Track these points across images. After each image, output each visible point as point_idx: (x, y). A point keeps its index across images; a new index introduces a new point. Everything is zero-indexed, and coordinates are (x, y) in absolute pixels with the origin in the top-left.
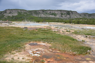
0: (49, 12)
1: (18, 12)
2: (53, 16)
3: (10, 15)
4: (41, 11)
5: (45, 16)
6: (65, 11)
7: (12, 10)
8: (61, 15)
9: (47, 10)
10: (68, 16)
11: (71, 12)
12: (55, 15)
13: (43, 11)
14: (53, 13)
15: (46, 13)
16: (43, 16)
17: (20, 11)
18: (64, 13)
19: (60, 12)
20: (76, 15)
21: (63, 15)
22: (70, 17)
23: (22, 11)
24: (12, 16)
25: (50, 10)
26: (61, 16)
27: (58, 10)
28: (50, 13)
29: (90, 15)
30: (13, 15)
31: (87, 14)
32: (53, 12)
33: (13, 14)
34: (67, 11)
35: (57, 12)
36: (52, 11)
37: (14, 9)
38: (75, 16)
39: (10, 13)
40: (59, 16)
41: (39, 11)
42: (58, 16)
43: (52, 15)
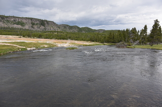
0: (12, 20)
2: (19, 26)
5: (6, 26)
6: (38, 20)
8: (31, 25)
9: (10, 17)
10: (42, 27)
11: (46, 22)
12: (22, 24)
15: (8, 21)
16: (3, 25)
18: (36, 23)
19: (30, 21)
21: (34, 26)
22: (45, 29)
25: (14, 17)
26: (32, 27)
27: (27, 18)
28: (14, 21)
29: (71, 28)
31: (68, 26)
32: (20, 20)
34: (41, 20)
35: (25, 21)
36: (17, 19)
38: (52, 28)
40: (29, 27)
42: (27, 27)
43: (18, 24)
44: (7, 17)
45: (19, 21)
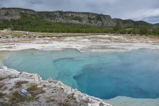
0: (70, 15)
1: (21, 13)
2: (77, 22)
3: (6, 18)
4: (58, 13)
5: (65, 21)
7: (9, 9)
8: (88, 20)
9: (67, 12)
10: (99, 22)
11: (102, 17)
12: (80, 19)
13: (61, 13)
14: (76, 17)
15: (66, 17)
16: (62, 20)
17: (23, 12)
18: (92, 18)
19: (87, 16)
20: (110, 21)
22: (103, 24)
23: (27, 13)
24: (12, 20)
25: (71, 12)
26: (90, 22)
27: (83, 13)
28: (72, 16)
30: (12, 18)
33: (11, 16)
34: (97, 14)
35: (82, 16)
36: (75, 14)
37: (13, 8)
38: (109, 23)
39: (7, 14)
40: (87, 22)
41: (55, 14)
42: (84, 22)
43: (76, 20)
44: (65, 13)
45: (76, 16)
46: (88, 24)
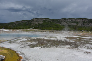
0: (70, 20)
1: (43, 20)
2: (75, 24)
3: (36, 23)
4: (63, 19)
5: (67, 24)
6: (87, 19)
7: (38, 18)
8: (82, 23)
9: (69, 19)
12: (77, 23)
13: (65, 19)
15: (68, 21)
17: (45, 20)
18: (85, 21)
19: (82, 20)
21: (85, 24)
23: (47, 20)
25: (71, 19)
26: (83, 24)
27: (79, 19)
28: (72, 21)
30: (39, 23)
32: (75, 20)
33: (39, 22)
34: (89, 19)
35: (78, 21)
36: (73, 20)
37: (40, 18)
39: (37, 21)
41: (61, 20)
42: (80, 24)
43: (74, 23)
46: (82, 25)
